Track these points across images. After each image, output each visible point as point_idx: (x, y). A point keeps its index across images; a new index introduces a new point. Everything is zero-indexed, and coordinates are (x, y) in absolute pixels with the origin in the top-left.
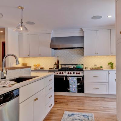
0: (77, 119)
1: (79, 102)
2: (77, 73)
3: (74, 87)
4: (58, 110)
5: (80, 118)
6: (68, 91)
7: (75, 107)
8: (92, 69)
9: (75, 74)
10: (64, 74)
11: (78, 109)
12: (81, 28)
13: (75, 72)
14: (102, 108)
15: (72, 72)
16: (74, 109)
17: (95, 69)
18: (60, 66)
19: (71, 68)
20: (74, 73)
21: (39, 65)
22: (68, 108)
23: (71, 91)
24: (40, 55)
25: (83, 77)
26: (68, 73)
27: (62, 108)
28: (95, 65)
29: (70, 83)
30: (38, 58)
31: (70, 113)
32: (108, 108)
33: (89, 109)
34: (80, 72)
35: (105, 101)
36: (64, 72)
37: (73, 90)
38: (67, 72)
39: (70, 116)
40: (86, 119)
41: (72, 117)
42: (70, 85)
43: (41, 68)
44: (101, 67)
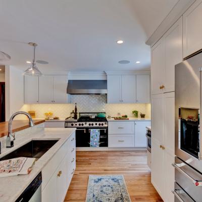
0: (106, 186)
1: (103, 159)
2: (100, 125)
3: (96, 140)
4: (80, 173)
5: (109, 184)
6: (89, 146)
7: (100, 168)
8: (116, 119)
9: (98, 125)
10: (85, 126)
11: (105, 170)
12: (104, 72)
13: (98, 123)
14: (130, 166)
15: (94, 123)
16: (100, 170)
17: (120, 119)
18: (78, 115)
19: (92, 118)
20: (96, 124)
21: (51, 114)
22: (92, 170)
23: (91, 146)
24: (53, 102)
25: (107, 128)
26: (90, 125)
27: (85, 170)
28: (119, 114)
29: (91, 136)
30: (50, 105)
31: (96, 177)
32: (136, 165)
33: (117, 168)
34: (104, 123)
35: (131, 155)
36: (84, 123)
37: (95, 144)
38: (88, 123)
39: (97, 182)
40: (116, 184)
41: (99, 184)
42: (91, 138)
43: (55, 119)
44: (126, 116)
